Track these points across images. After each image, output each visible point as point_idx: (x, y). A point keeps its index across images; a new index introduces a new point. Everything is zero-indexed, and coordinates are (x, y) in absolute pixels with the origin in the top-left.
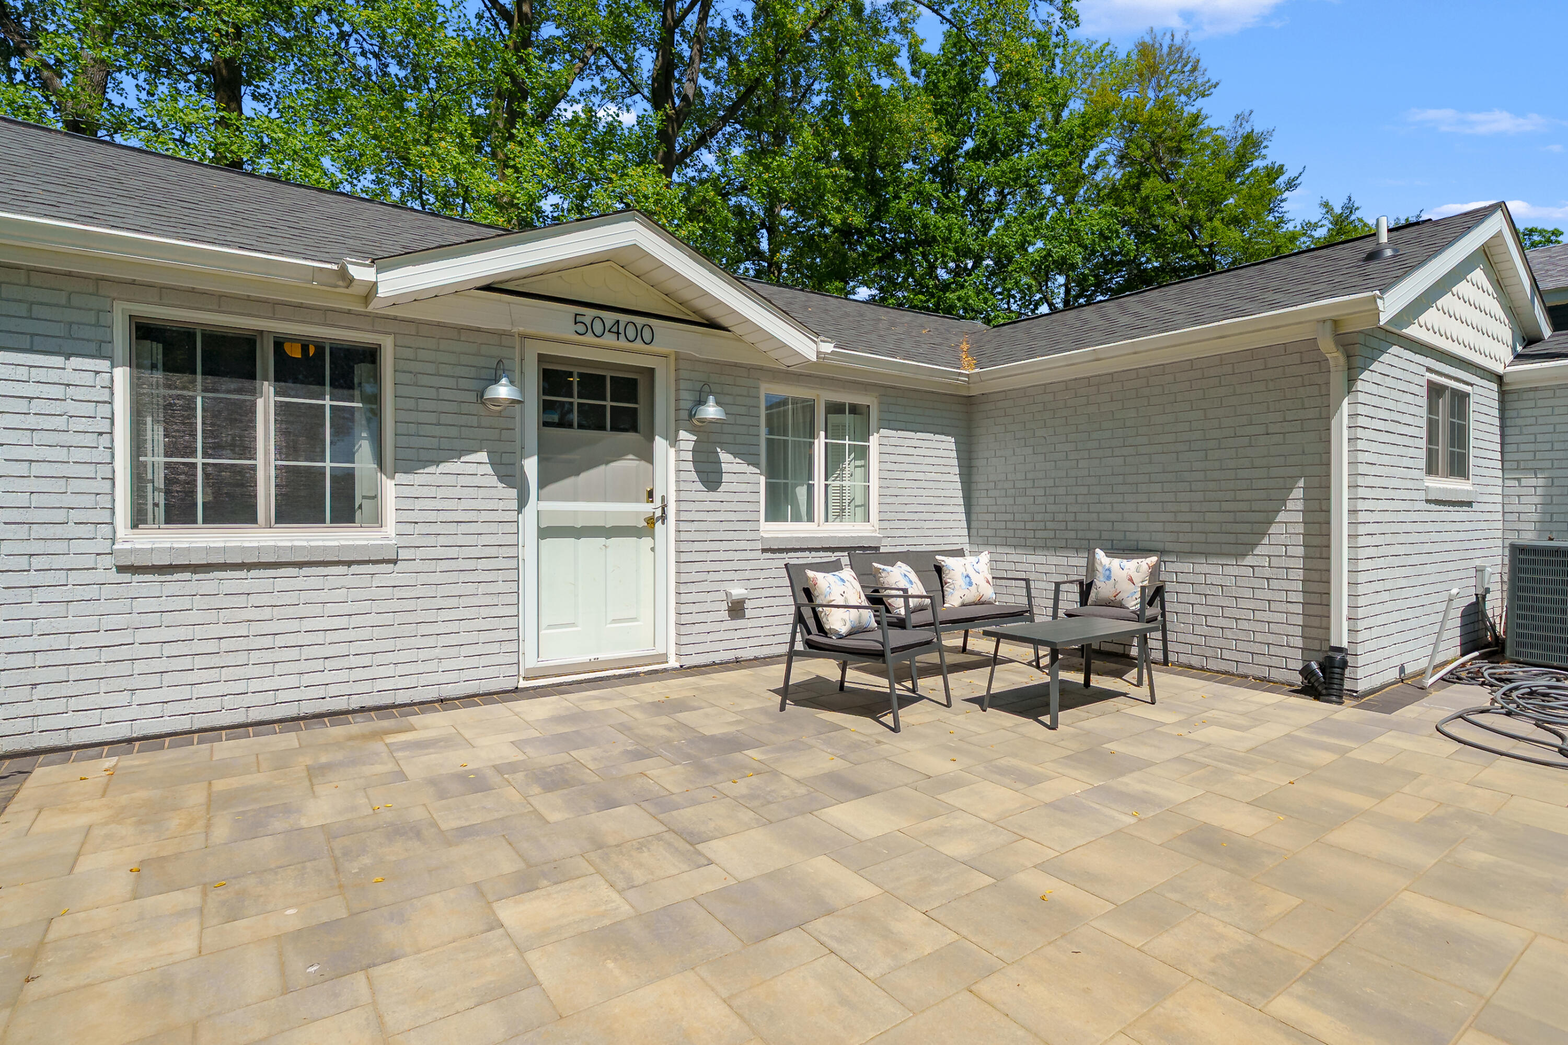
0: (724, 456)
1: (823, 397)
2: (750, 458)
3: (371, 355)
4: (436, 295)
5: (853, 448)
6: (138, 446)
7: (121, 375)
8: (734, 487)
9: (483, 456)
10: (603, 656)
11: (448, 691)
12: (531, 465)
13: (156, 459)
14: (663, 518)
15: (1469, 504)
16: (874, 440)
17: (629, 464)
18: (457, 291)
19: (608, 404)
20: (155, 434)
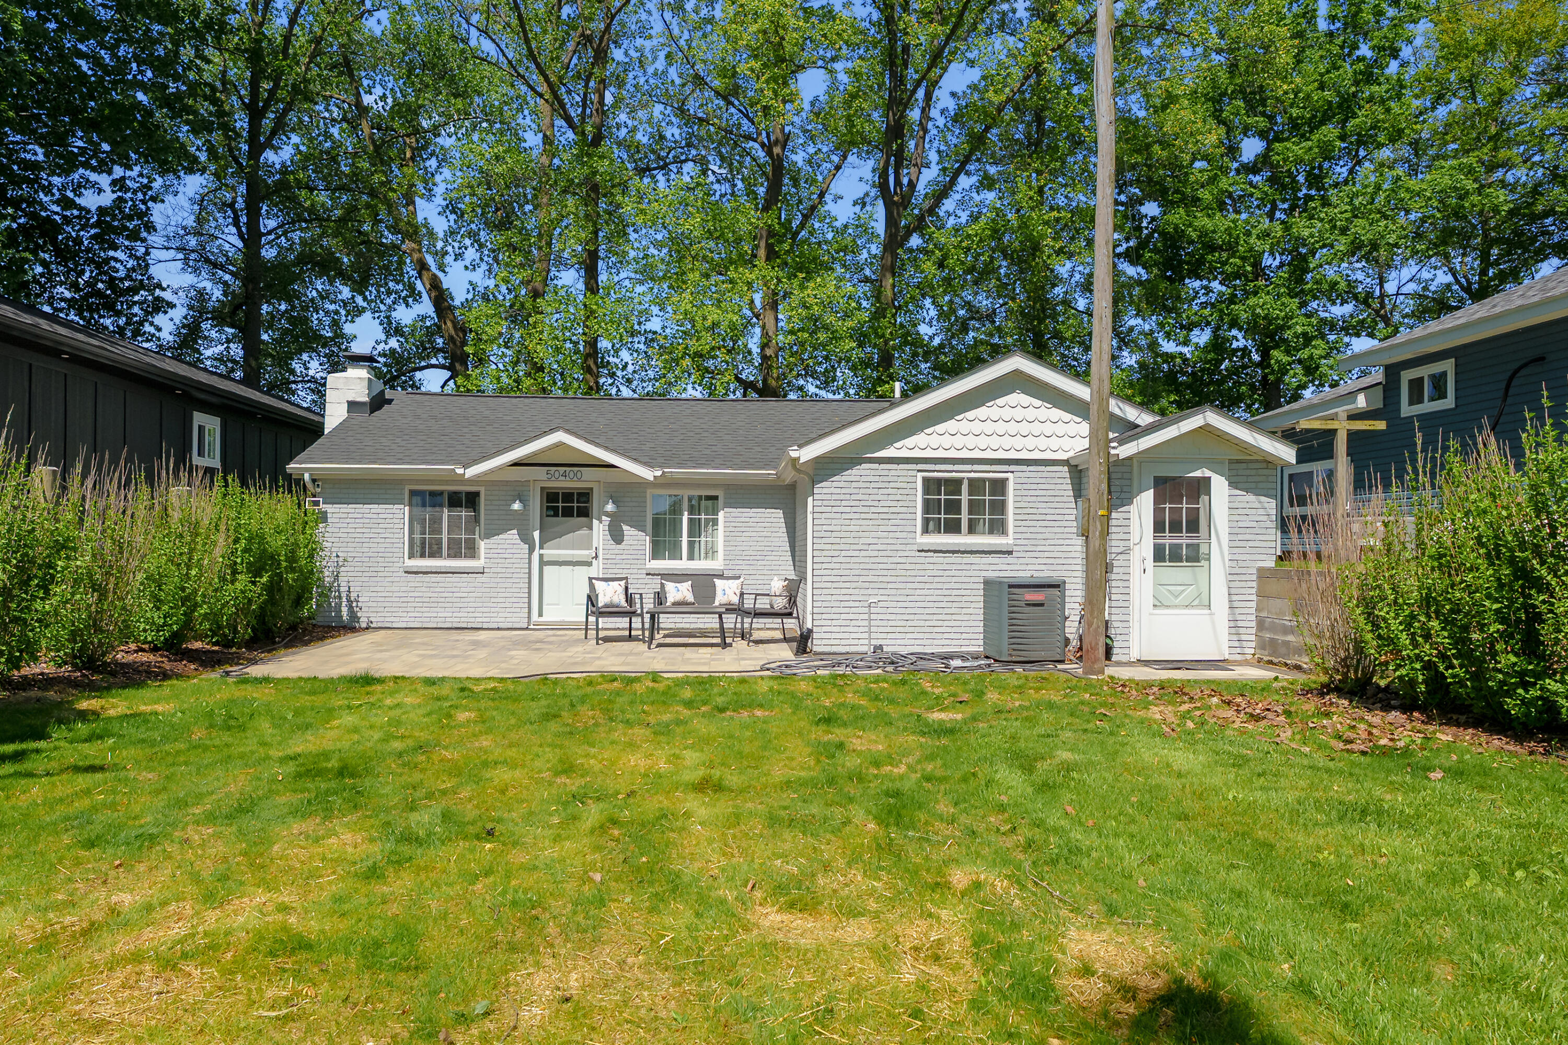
0: (625, 527)
1: (686, 493)
2: (641, 528)
3: (477, 494)
4: (492, 471)
5: (707, 520)
6: (411, 532)
7: (407, 508)
8: (631, 542)
9: (515, 531)
10: (567, 619)
11: (501, 625)
12: (536, 534)
13: (417, 536)
14: (596, 557)
15: (1010, 553)
16: (721, 515)
17: (584, 532)
18: (500, 468)
19: (560, 505)
20: (417, 528)
